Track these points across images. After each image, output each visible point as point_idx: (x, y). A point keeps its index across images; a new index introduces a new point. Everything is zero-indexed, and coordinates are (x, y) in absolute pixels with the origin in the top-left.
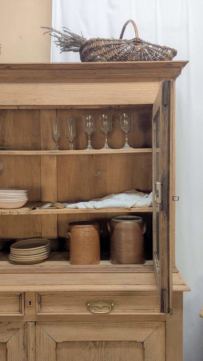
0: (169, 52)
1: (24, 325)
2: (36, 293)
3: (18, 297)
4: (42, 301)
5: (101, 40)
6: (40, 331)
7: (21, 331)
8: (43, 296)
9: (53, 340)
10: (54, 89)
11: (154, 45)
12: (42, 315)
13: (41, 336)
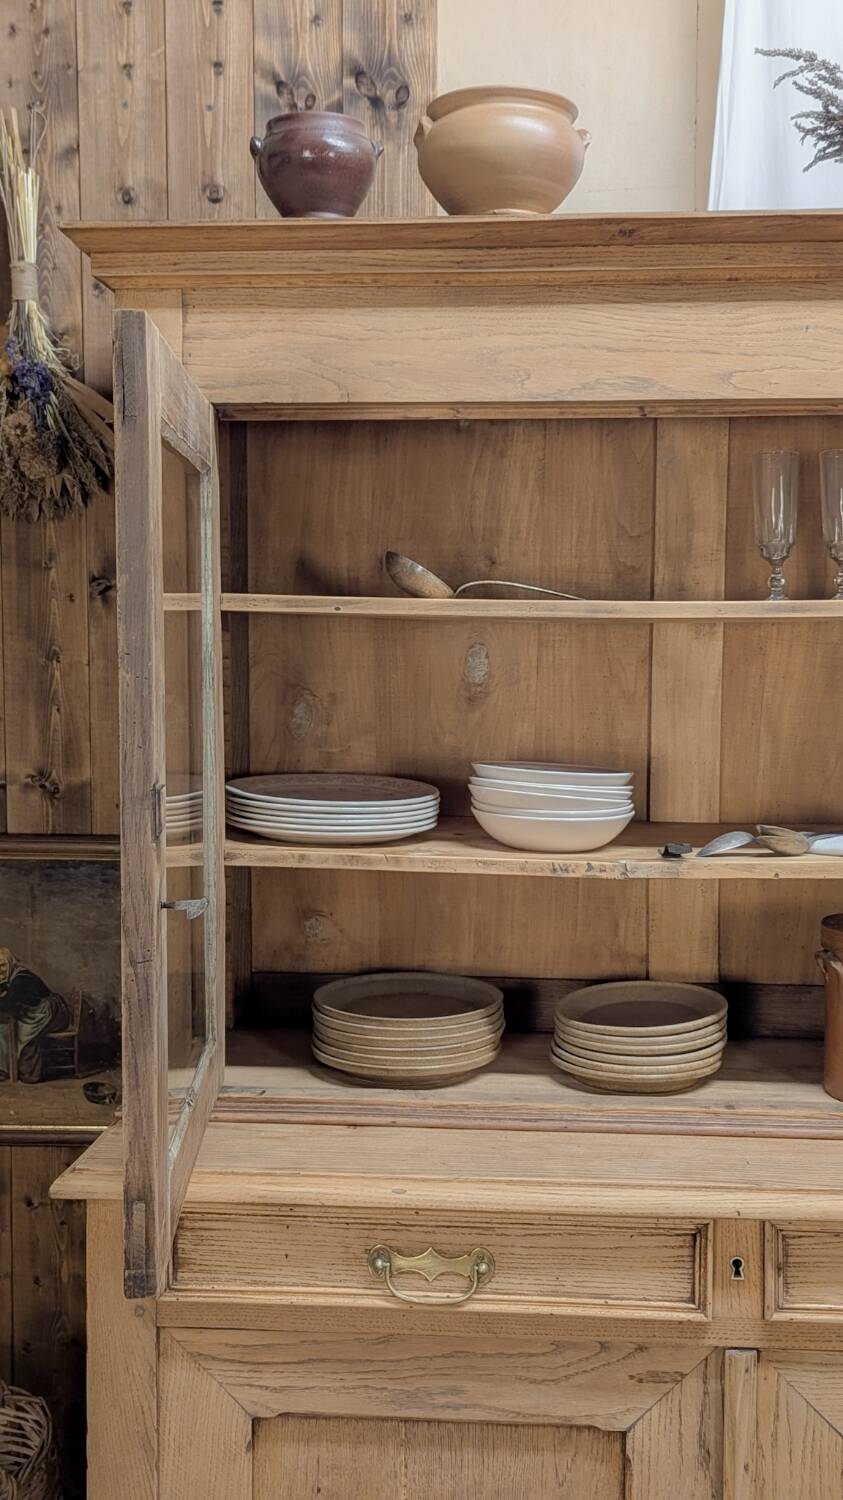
1: (706, 1359)
2: (767, 1225)
3: (684, 1241)
4: (791, 1260)
6: (777, 1392)
7: (693, 1385)
8: (796, 1241)
9: (835, 1433)
10: (816, 327)
12: (790, 1322)
13: (783, 1413)
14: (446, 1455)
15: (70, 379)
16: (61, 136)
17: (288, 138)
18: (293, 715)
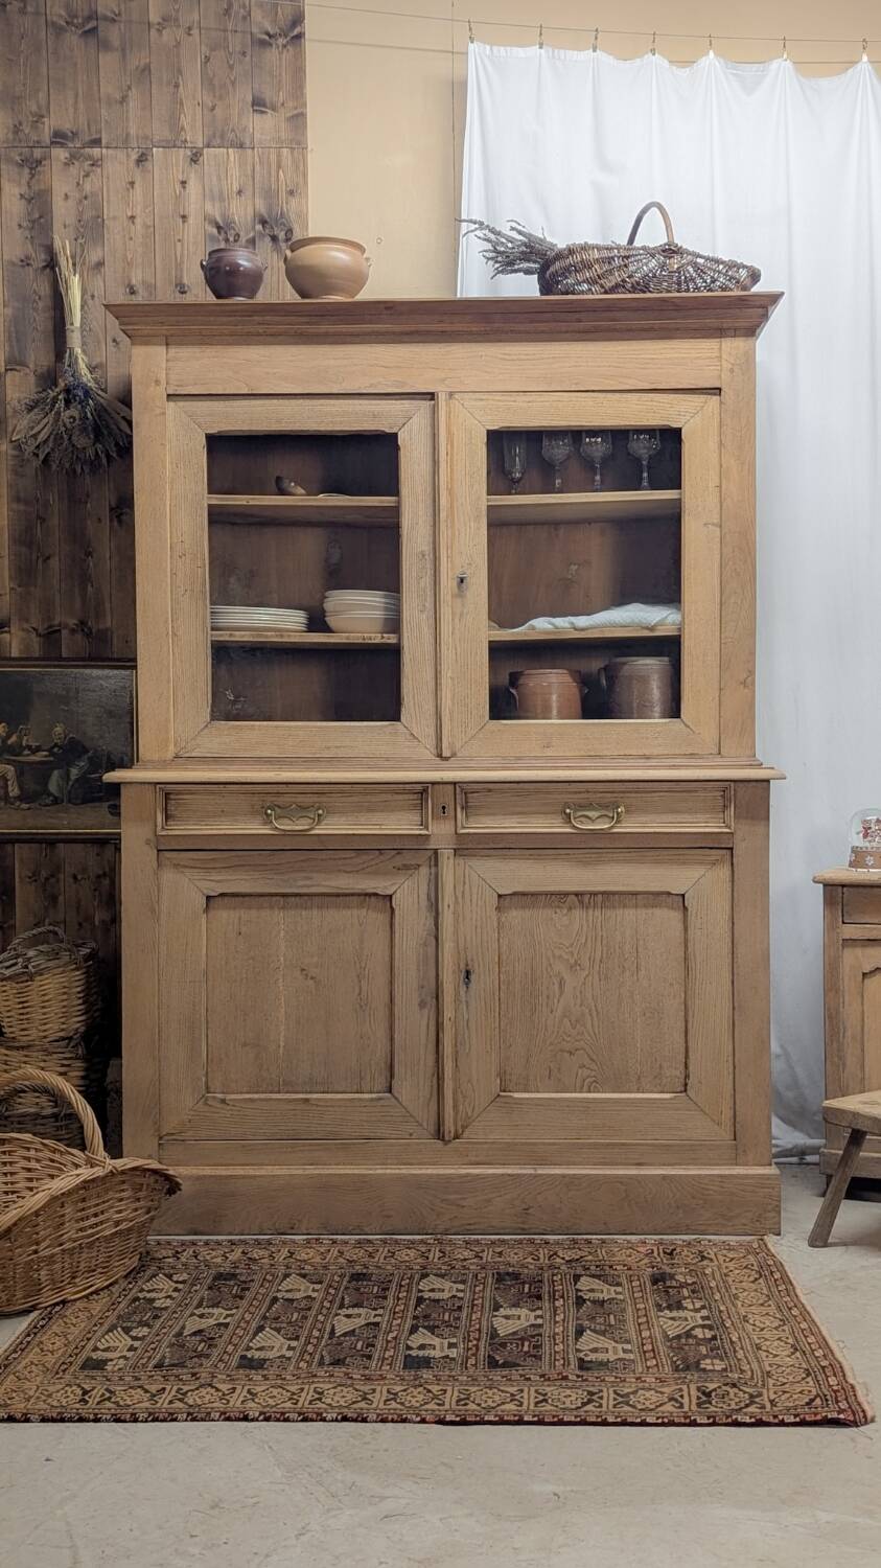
0: (743, 273)
1: (429, 856)
2: (457, 785)
3: (418, 794)
4: (469, 804)
5: (593, 247)
6: (464, 870)
8: (471, 794)
9: (492, 889)
10: (486, 356)
11: (707, 259)
12: (468, 834)
13: (467, 881)
14: (304, 913)
15: (100, 392)
16: (94, 256)
17: (219, 260)
18: (228, 583)
